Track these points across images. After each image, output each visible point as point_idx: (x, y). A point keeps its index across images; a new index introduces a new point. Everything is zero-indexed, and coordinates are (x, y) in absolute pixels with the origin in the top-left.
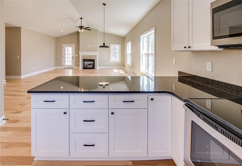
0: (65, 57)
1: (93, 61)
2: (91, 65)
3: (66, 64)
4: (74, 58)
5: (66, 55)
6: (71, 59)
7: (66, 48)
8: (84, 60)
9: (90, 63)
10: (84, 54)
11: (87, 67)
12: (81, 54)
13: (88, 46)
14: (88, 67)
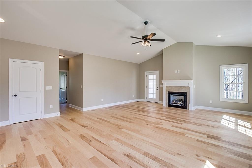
0: (148, 88)
1: (184, 95)
2: (181, 102)
3: (150, 97)
4: (158, 89)
5: (149, 85)
6: (155, 90)
7: (150, 76)
8: (170, 93)
9: (181, 99)
10: (169, 84)
11: (174, 104)
12: (166, 83)
13: (176, 72)
14: (176, 104)
